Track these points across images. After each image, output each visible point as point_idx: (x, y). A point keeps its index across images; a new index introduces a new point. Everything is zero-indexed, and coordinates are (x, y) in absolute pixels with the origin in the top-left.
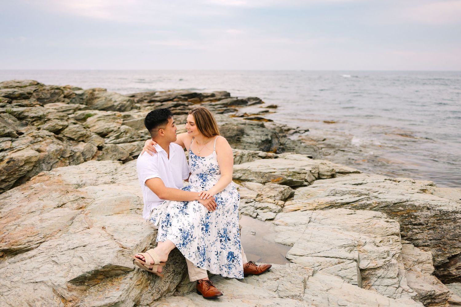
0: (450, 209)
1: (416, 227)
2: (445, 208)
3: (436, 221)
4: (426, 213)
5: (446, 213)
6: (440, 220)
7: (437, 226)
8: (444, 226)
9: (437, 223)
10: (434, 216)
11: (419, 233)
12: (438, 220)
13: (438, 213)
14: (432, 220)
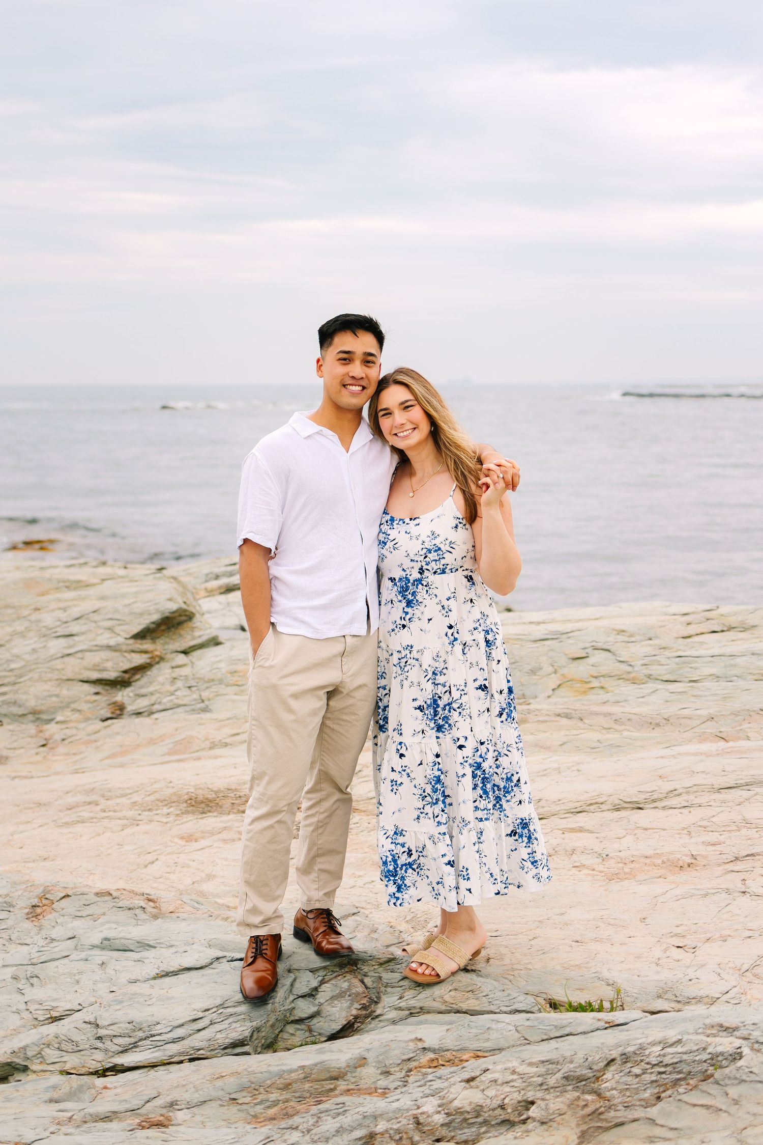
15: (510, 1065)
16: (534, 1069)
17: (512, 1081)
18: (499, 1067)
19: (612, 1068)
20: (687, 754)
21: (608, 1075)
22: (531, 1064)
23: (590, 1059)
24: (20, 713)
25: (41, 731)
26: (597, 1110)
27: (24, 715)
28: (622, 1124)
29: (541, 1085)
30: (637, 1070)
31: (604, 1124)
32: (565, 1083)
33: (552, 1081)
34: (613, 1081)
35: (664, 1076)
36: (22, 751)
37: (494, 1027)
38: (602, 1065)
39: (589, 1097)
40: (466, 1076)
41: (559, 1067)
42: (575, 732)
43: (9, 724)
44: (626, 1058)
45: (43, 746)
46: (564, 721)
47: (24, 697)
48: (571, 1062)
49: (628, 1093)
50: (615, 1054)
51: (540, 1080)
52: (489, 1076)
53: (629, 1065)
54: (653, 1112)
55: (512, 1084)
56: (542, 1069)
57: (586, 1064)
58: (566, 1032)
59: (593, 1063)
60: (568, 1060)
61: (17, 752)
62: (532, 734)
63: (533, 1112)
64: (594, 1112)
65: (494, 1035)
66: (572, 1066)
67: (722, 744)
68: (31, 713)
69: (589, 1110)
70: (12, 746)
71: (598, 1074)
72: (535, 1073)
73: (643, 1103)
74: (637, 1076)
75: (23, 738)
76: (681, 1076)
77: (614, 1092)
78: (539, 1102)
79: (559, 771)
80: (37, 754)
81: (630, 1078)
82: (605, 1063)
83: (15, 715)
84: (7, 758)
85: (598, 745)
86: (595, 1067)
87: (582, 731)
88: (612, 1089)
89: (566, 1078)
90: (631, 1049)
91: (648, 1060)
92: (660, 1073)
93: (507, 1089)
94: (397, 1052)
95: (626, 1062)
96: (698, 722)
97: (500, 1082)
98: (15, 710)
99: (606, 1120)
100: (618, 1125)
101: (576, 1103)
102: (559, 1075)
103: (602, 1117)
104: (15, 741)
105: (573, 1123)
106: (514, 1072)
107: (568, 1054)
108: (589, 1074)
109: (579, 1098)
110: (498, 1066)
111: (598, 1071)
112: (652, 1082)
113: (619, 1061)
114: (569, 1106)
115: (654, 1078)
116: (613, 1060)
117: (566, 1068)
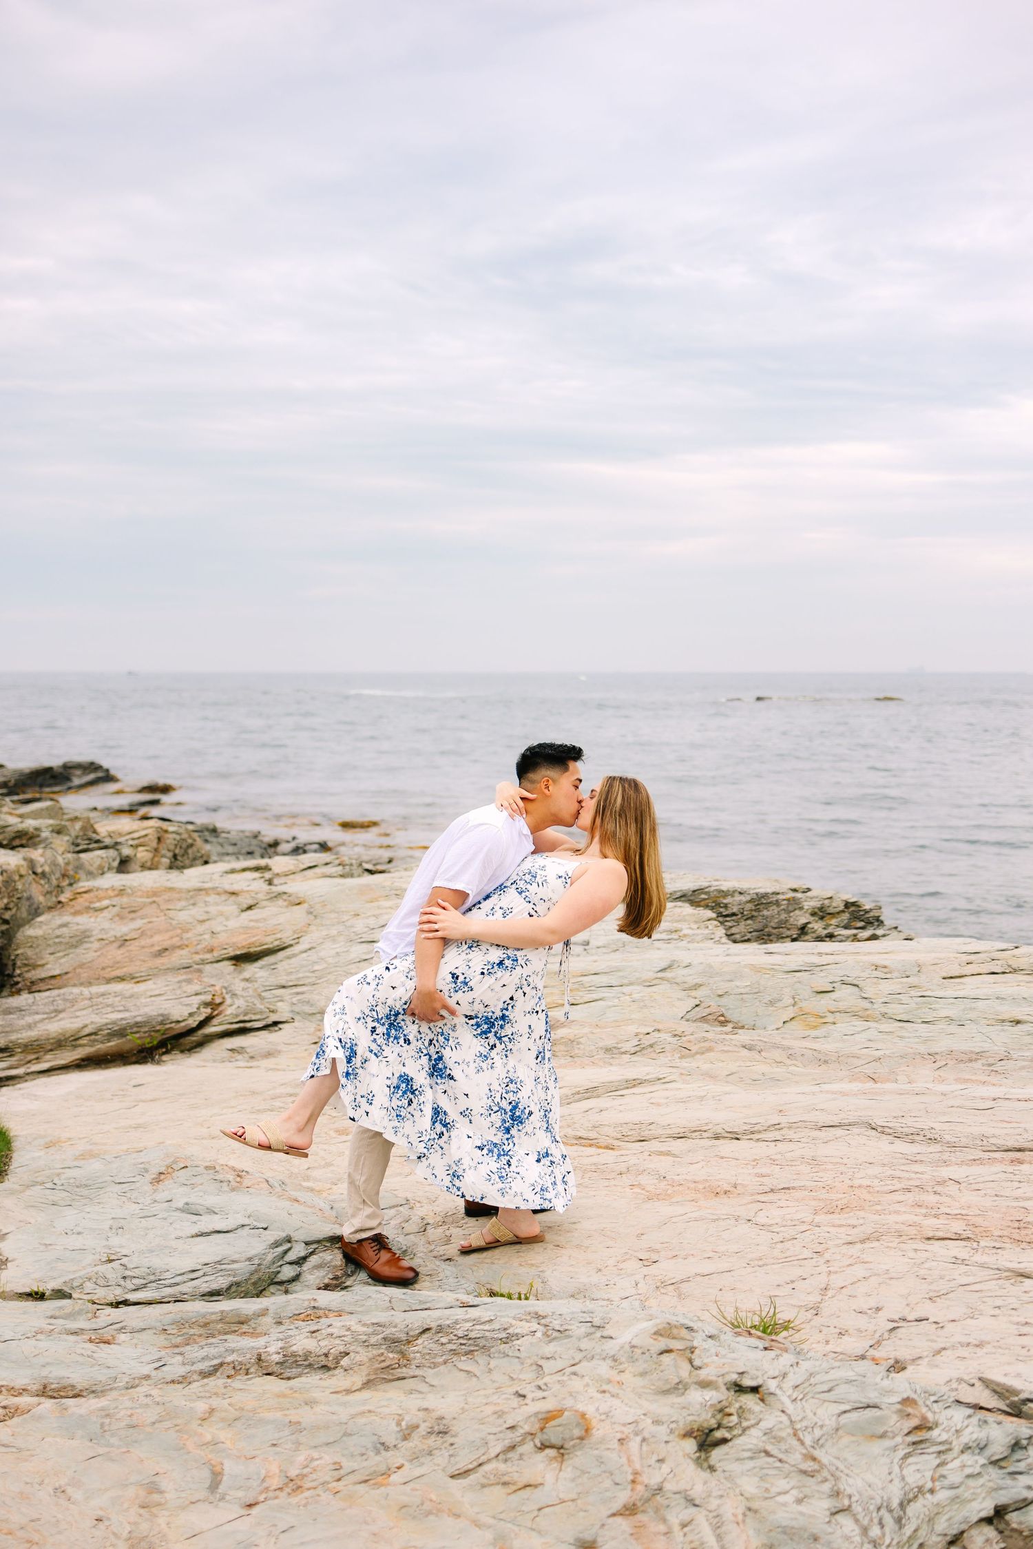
0: (770, 891)
1: (728, 919)
2: (762, 891)
3: (754, 908)
4: (738, 898)
5: (765, 895)
6: (758, 904)
7: (755, 914)
8: (765, 913)
9: (755, 910)
10: (750, 902)
11: (734, 926)
12: (756, 906)
13: (755, 896)
14: (749, 906)
15: (348, 1324)
16: (365, 1329)
17: (344, 1336)
18: (339, 1324)
19: (425, 1336)
20: (827, 1092)
21: (419, 1341)
22: (364, 1325)
23: (410, 1326)
24: (311, 1012)
25: (319, 1030)
26: (391, 1365)
27: (314, 1014)
28: (404, 1378)
29: (365, 1342)
30: (444, 1340)
31: (390, 1377)
32: (383, 1343)
33: (373, 1340)
34: (421, 1346)
35: (463, 1347)
36: (296, 1046)
37: (374, 1296)
38: (417, 1332)
39: (391, 1355)
40: (315, 1328)
41: (384, 1329)
42: (748, 1064)
43: (299, 1022)
44: (440, 1329)
45: (316, 1043)
46: (745, 1052)
47: (317, 997)
48: (395, 1327)
49: (427, 1357)
50: (434, 1325)
51: (364, 1338)
52: (330, 1330)
53: (440, 1335)
54: (429, 1373)
55: (343, 1338)
56: (370, 1330)
57: (406, 1330)
58: (426, 1307)
59: (411, 1329)
60: (393, 1325)
61: (292, 1047)
62: (712, 1063)
63: (345, 1362)
64: (388, 1367)
65: (370, 1302)
66: (394, 1330)
67: (870, 1084)
68: (319, 1013)
69: (384, 1365)
70: (288, 1042)
71: (411, 1339)
72: (364, 1332)
73: (432, 1366)
74: (442, 1344)
75: (302, 1035)
76: (477, 1348)
77: (418, 1355)
78: (351, 1354)
79: (702, 1098)
80: (306, 1050)
81: (436, 1346)
82: (421, 1330)
83: (306, 1014)
84: (279, 1052)
85: (761, 1077)
86: (411, 1333)
87: (754, 1063)
88: (417, 1352)
89: (385, 1339)
90: (448, 1322)
91: (456, 1333)
92: (461, 1344)
93: (337, 1341)
94: (293, 1307)
95: (439, 1332)
96: (864, 1062)
97: (334, 1336)
98: (307, 1009)
99: (392, 1374)
100: (399, 1379)
101: (378, 1358)
102: (382, 1336)
103: (391, 1371)
104: (294, 1037)
105: (364, 1374)
106: (349, 1329)
107: (397, 1321)
108: (403, 1337)
109: (382, 1354)
110: (337, 1325)
111: (412, 1336)
112: (451, 1350)
113: (433, 1331)
114: (370, 1359)
115: (454, 1347)
116: (428, 1329)
117: (388, 1332)
